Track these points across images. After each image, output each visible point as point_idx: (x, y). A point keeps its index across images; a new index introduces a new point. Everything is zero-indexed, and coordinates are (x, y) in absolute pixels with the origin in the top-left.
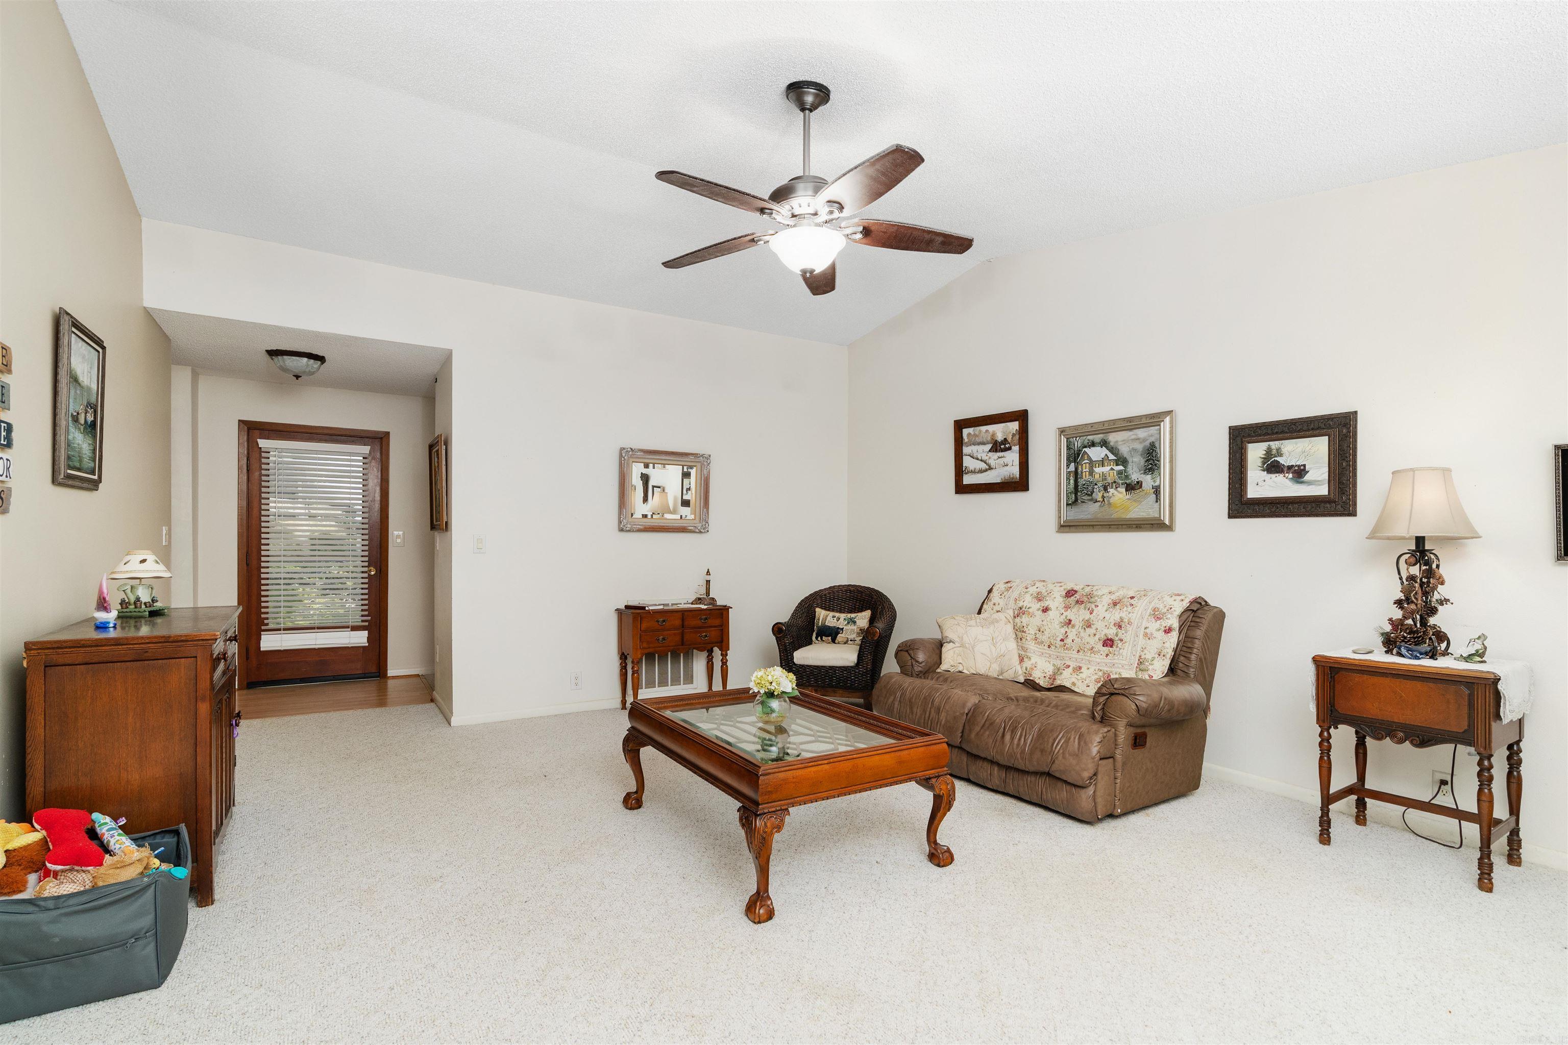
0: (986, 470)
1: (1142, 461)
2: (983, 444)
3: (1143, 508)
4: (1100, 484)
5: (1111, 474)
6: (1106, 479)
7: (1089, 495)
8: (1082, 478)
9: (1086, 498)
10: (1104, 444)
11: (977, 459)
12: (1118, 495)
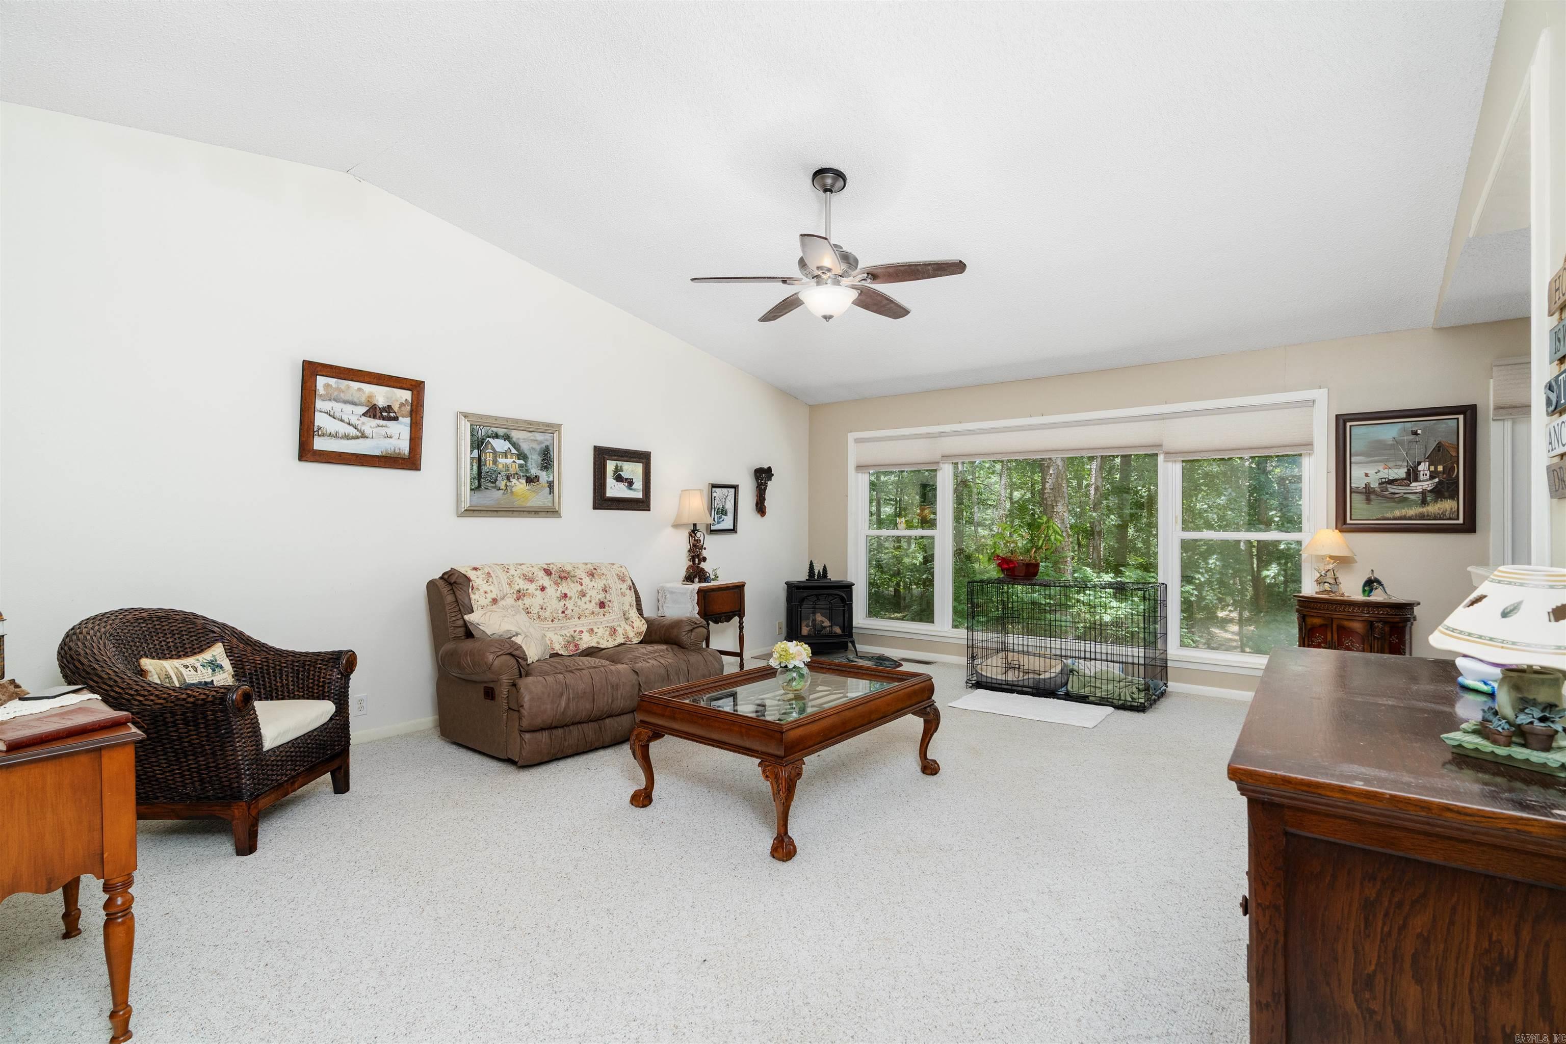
0: (357, 438)
1: (540, 460)
2: (353, 403)
3: (539, 499)
4: (503, 474)
5: (514, 466)
6: (508, 470)
7: (492, 482)
8: (485, 465)
9: (490, 485)
10: (507, 438)
11: (342, 420)
12: (519, 486)
